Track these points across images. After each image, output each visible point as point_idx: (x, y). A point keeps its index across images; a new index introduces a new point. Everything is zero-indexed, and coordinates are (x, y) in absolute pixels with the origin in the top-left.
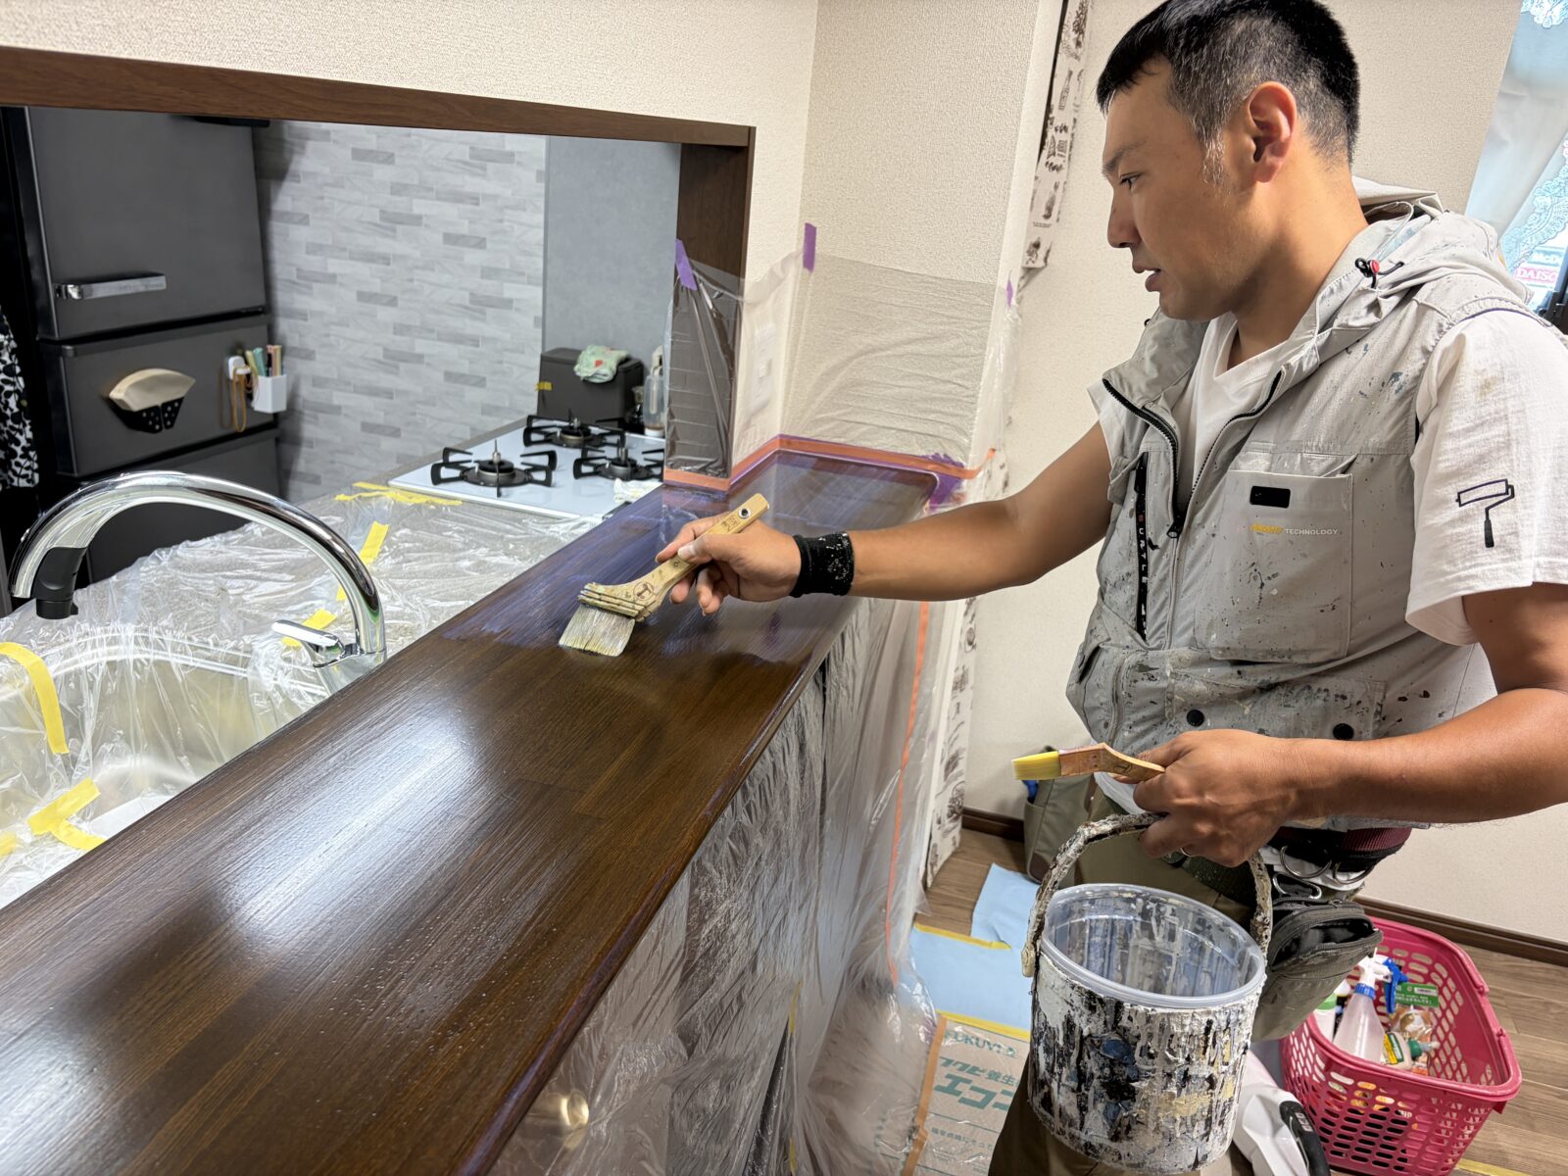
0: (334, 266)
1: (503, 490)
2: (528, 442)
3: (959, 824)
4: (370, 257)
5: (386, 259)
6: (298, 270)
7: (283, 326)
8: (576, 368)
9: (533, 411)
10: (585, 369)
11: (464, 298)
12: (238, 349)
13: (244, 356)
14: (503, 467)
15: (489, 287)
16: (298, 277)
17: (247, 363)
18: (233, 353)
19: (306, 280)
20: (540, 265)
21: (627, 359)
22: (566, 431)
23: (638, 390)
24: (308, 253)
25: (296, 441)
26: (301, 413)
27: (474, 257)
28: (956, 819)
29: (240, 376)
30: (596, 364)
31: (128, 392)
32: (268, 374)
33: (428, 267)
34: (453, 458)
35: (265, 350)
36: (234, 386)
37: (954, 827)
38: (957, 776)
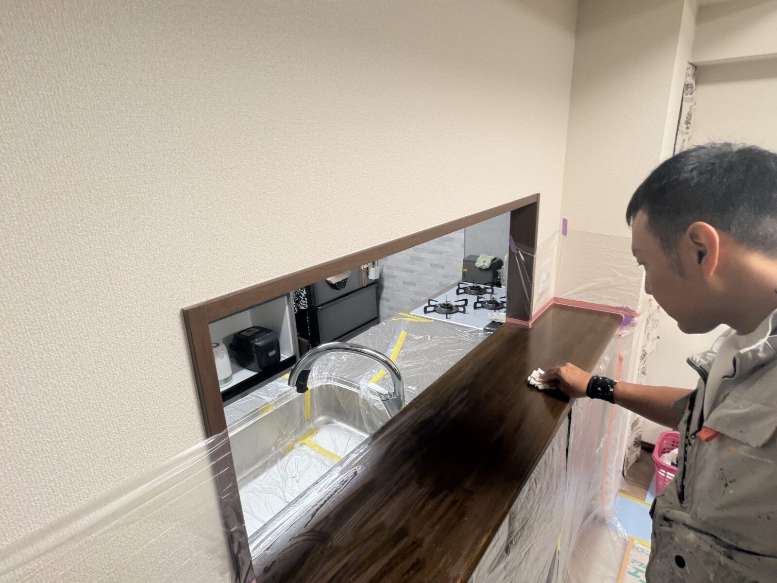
1: (448, 315)
3: (639, 449)
8: (476, 264)
9: (461, 280)
10: (479, 263)
14: (449, 306)
21: (495, 259)
22: (472, 288)
23: (499, 271)
25: (382, 288)
26: (384, 279)
28: (638, 446)
29: (365, 269)
30: (484, 261)
31: (333, 279)
32: (373, 267)
36: (363, 271)
37: (637, 450)
38: (637, 429)
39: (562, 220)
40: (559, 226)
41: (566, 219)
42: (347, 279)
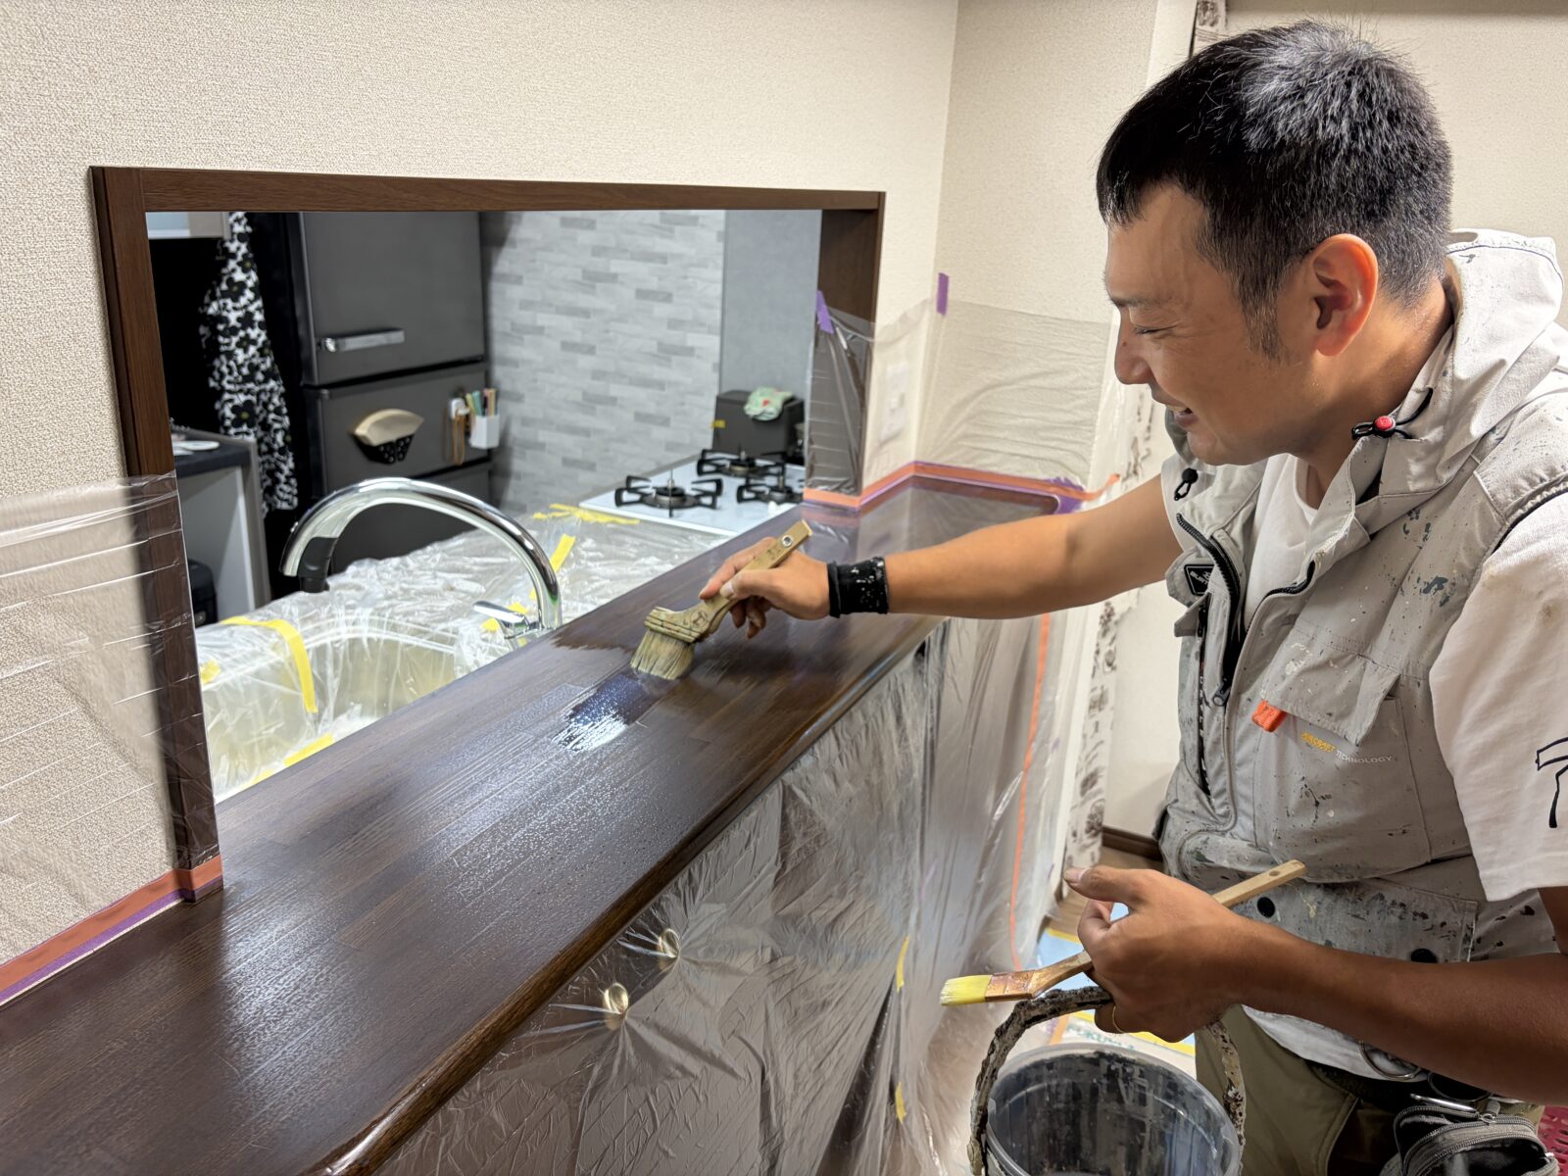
0: (543, 319)
1: (675, 512)
2: (700, 472)
3: (1099, 841)
4: (572, 311)
5: (586, 313)
6: (513, 324)
7: (499, 372)
8: (747, 407)
9: (708, 445)
10: (754, 408)
11: (653, 347)
12: (460, 393)
13: (464, 398)
14: (676, 492)
15: (674, 337)
16: (513, 329)
17: (466, 404)
18: (456, 395)
19: (518, 331)
20: (718, 314)
21: (792, 399)
22: (734, 463)
24: (521, 309)
25: (506, 474)
26: (511, 449)
27: (661, 310)
28: (1095, 835)
29: (461, 416)
30: (764, 404)
31: (371, 429)
32: (484, 414)
33: (621, 319)
34: (634, 484)
35: (482, 395)
36: (455, 425)
37: (1093, 843)
38: (1095, 794)
39: (937, 277)
40: (930, 291)
41: (947, 274)
42: (411, 437)
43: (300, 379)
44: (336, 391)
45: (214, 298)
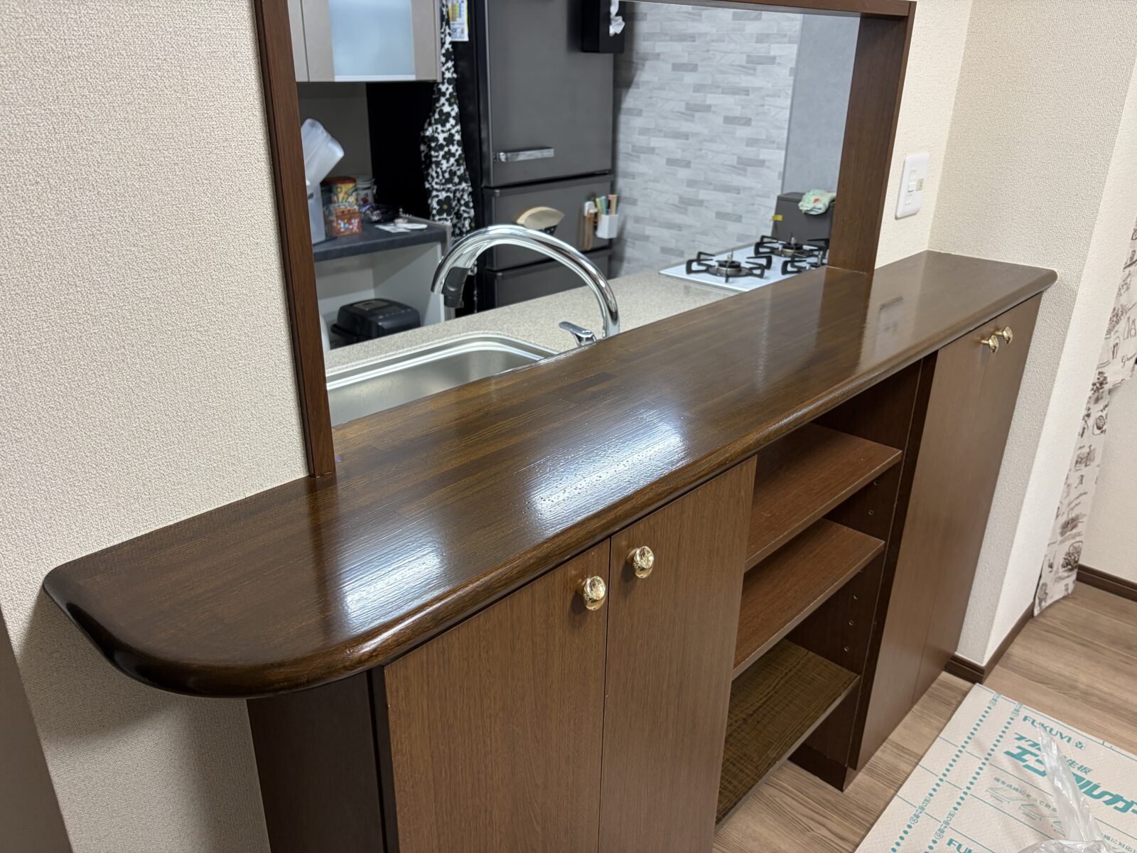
0: (655, 142)
2: (757, 253)
3: (1074, 576)
4: (676, 135)
5: (686, 136)
6: (633, 146)
7: (621, 183)
8: (800, 204)
9: (767, 233)
10: (806, 205)
11: (733, 160)
12: (592, 197)
13: (595, 201)
15: (750, 152)
16: (633, 150)
17: (596, 206)
18: (589, 199)
19: (638, 151)
20: (785, 135)
22: (786, 247)
24: (639, 134)
27: (743, 132)
28: (1071, 570)
29: (591, 214)
30: (814, 202)
31: (527, 219)
32: (607, 213)
33: (712, 140)
34: (702, 258)
35: (607, 197)
36: (587, 221)
37: (1068, 577)
38: (1074, 537)
42: (555, 227)
43: (481, 182)
44: (505, 191)
45: (430, 124)
